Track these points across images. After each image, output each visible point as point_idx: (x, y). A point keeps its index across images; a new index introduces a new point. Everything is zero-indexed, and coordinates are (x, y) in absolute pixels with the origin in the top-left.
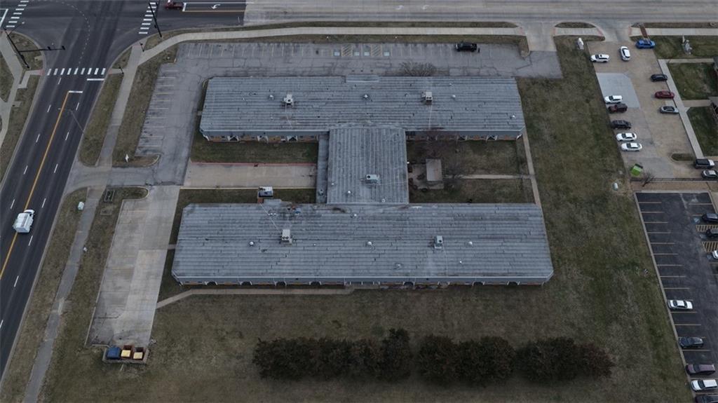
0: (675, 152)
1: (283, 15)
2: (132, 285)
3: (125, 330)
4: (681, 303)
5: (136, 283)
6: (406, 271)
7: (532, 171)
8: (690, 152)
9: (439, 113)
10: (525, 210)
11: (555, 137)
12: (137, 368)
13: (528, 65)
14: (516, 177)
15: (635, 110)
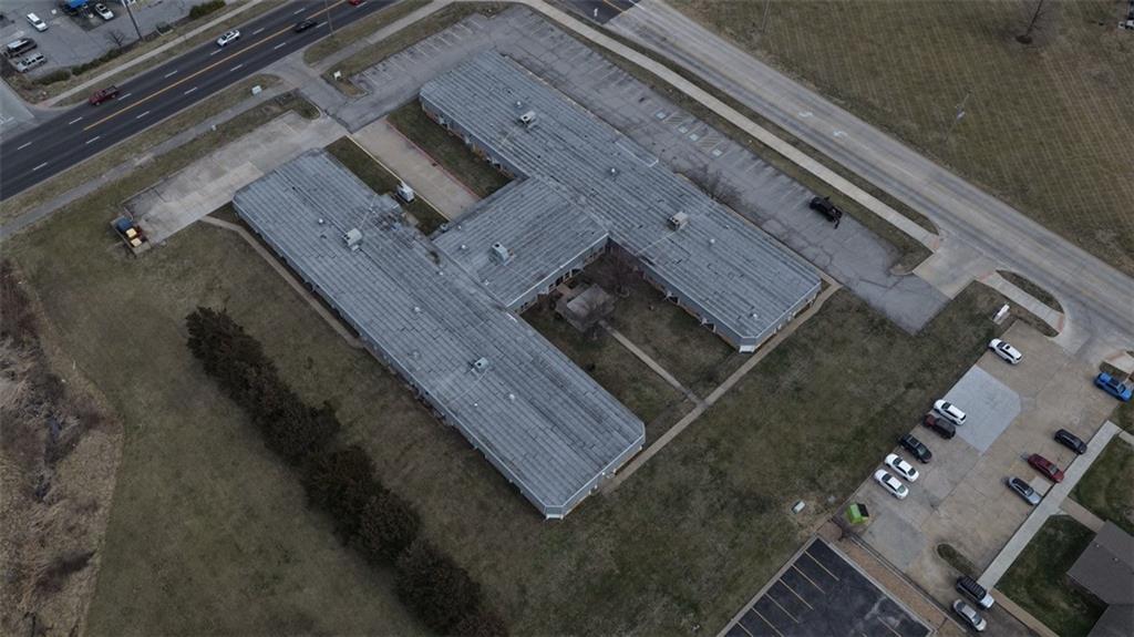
1: (659, 41)
2: (209, 185)
3: (160, 217)
5: (212, 187)
6: (415, 365)
7: (712, 399)
8: (980, 563)
9: (672, 247)
10: (624, 420)
11: (798, 390)
13: (885, 287)
14: (683, 389)
15: (970, 450)
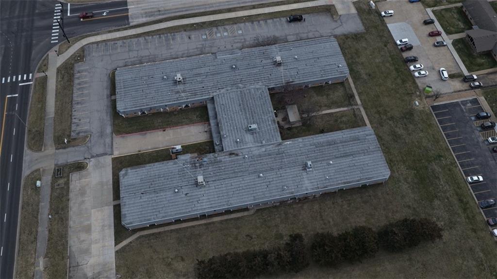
1: (158, 13)
2: (92, 237)
3: (96, 272)
4: (475, 178)
5: (95, 235)
6: (290, 191)
7: (359, 102)
8: (459, 71)
9: (289, 71)
10: (363, 132)
11: (370, 75)
13: (341, 26)
14: (350, 108)
15: (418, 47)
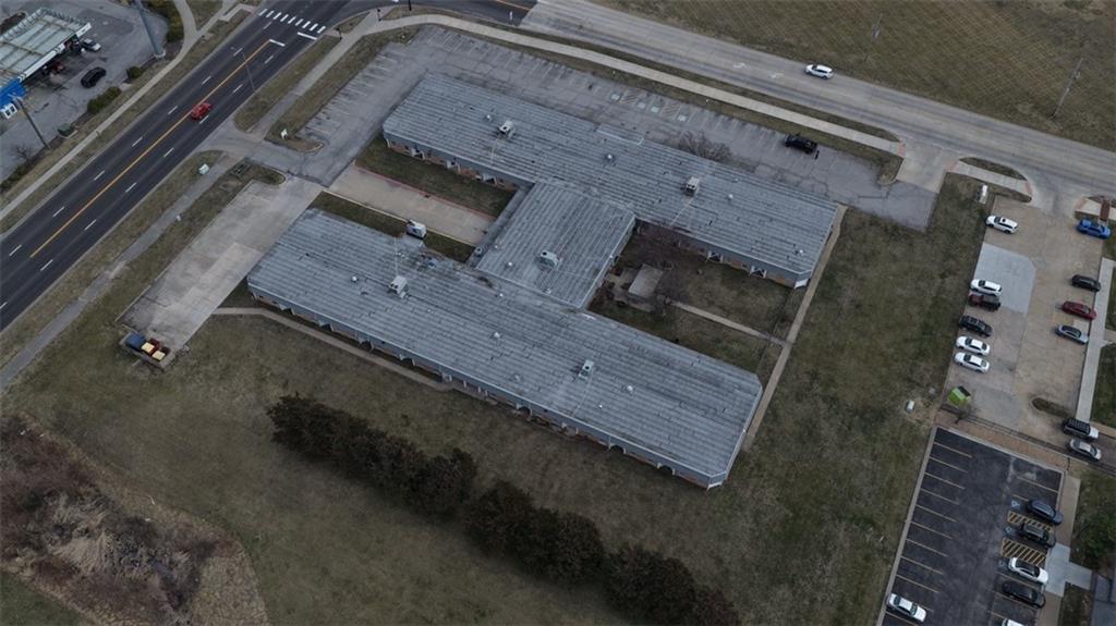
0: (1043, 397)
1: (576, 29)
6: (524, 389)
7: (792, 336)
8: (1070, 405)
9: (697, 212)
10: (738, 378)
11: (858, 306)
12: (152, 371)
13: (881, 198)
14: (764, 336)
